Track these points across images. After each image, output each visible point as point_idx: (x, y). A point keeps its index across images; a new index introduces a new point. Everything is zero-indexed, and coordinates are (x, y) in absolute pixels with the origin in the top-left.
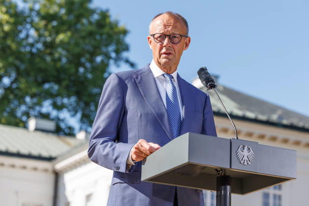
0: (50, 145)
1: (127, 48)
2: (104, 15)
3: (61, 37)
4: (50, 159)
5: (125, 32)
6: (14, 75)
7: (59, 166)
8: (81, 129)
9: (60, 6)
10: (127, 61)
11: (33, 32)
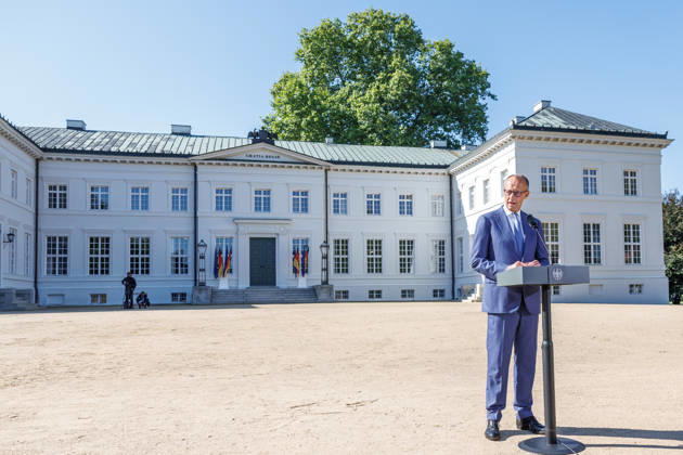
0: (445, 157)
1: (489, 86)
2: (471, 65)
3: (445, 83)
4: (446, 167)
5: (487, 75)
6: (418, 111)
7: (451, 171)
8: (463, 144)
9: (442, 61)
10: (490, 95)
11: (427, 82)
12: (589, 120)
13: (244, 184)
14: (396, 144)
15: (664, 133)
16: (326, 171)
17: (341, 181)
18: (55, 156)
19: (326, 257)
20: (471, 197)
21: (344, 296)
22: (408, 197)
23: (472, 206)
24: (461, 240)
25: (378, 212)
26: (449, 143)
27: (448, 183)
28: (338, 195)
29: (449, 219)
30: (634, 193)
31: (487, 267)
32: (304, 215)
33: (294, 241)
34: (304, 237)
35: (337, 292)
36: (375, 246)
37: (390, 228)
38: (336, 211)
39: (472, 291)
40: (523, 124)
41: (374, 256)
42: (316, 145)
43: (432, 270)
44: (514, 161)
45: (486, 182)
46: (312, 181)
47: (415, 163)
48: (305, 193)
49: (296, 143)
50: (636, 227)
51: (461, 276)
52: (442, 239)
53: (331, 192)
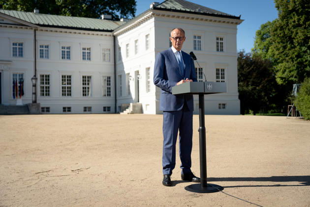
0: (110, 25)
4: (111, 31)
7: (115, 34)
8: (121, 18)
12: (197, 6)
14: (80, 16)
15: (239, 16)
16: (35, 31)
17: (44, 37)
19: (35, 86)
20: (127, 50)
21: (46, 110)
22: (88, 49)
23: (127, 56)
24: (121, 76)
25: (69, 58)
26: (113, 17)
27: (113, 42)
28: (43, 47)
29: (113, 64)
30: (222, 50)
31: (164, 84)
32: (21, 59)
33: (14, 75)
34: (21, 72)
35: (42, 108)
37: (77, 68)
38: (42, 57)
39: (128, 107)
40: (159, 6)
41: (67, 86)
42: (28, 13)
43: (103, 94)
44: (153, 29)
45: (136, 41)
46: (26, 37)
47: (93, 28)
48: (21, 44)
49: (14, 12)
50: (223, 70)
51: (121, 98)
52: (109, 75)
53: (39, 44)
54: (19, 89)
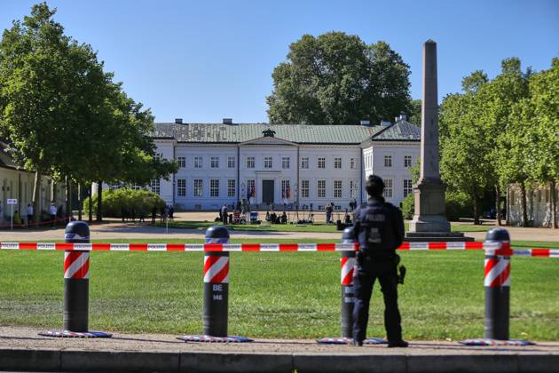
4: (359, 144)
7: (361, 147)
13: (260, 155)
16: (298, 148)
17: (305, 152)
18: (181, 145)
19: (297, 189)
22: (339, 159)
25: (324, 167)
27: (360, 153)
28: (304, 159)
29: (360, 170)
32: (288, 170)
33: (282, 182)
34: (288, 180)
35: (303, 207)
36: (322, 184)
37: (330, 175)
38: (303, 167)
41: (322, 189)
46: (291, 153)
48: (288, 159)
52: (356, 180)
53: (301, 157)
54: (286, 193)
